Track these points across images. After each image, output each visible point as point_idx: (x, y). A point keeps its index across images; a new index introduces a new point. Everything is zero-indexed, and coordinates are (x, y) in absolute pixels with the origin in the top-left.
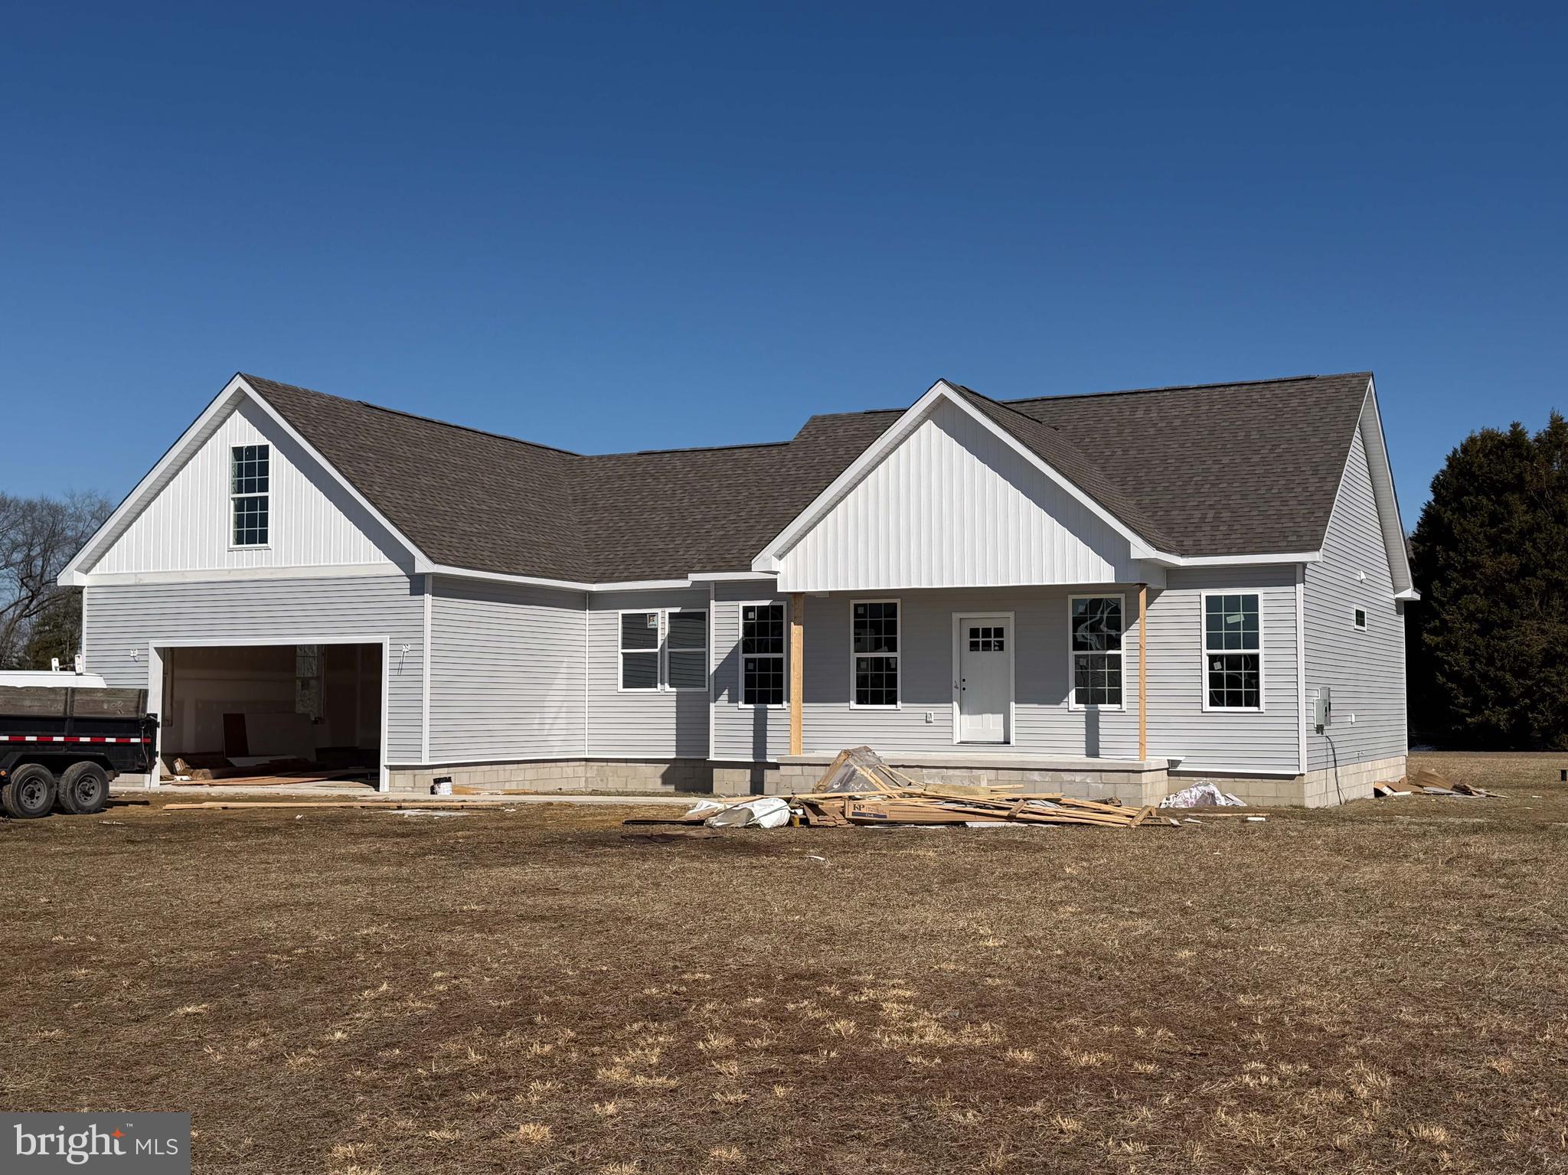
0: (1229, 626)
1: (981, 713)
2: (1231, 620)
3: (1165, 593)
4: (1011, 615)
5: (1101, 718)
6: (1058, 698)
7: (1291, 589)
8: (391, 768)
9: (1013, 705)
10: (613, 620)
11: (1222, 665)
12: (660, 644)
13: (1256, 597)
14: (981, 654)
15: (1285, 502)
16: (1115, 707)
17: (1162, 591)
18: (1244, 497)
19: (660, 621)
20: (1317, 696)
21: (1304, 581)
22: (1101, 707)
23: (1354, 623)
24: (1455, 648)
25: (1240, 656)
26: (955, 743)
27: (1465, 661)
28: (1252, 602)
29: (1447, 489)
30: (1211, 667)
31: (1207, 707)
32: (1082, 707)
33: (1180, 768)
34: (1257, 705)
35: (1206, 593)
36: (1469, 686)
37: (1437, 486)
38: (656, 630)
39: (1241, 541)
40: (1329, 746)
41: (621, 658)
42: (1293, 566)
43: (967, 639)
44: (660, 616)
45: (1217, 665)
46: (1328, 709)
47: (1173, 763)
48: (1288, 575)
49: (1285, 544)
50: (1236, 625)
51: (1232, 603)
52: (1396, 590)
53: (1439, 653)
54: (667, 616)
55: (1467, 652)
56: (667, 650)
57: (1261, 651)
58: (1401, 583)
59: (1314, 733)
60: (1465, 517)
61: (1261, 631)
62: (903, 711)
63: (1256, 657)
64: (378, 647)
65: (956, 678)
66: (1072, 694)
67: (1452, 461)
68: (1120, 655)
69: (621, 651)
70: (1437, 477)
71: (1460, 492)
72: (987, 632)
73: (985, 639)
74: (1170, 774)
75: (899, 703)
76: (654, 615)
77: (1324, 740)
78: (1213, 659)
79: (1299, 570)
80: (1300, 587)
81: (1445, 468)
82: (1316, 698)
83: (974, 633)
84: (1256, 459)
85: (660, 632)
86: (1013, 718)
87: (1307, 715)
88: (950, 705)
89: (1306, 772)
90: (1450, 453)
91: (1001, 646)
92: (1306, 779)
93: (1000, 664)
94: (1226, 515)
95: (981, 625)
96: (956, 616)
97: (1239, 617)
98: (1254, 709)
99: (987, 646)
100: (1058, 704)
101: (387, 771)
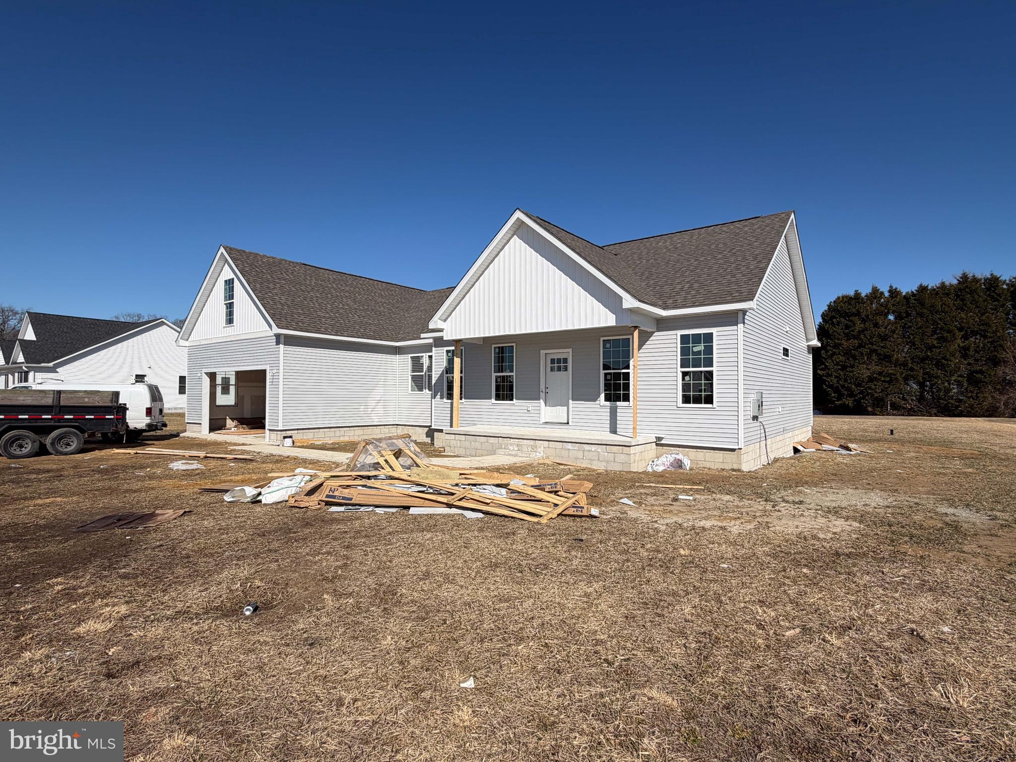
0: (694, 353)
1: (555, 406)
2: (696, 349)
3: (656, 334)
4: (570, 350)
5: (618, 410)
6: (594, 398)
7: (735, 328)
8: (270, 430)
9: (570, 401)
10: (407, 359)
11: (690, 378)
12: (424, 370)
13: (712, 334)
14: (557, 373)
15: (734, 276)
16: (626, 404)
17: (653, 332)
18: (709, 275)
19: (425, 359)
20: (753, 397)
21: (744, 323)
22: (618, 403)
23: (782, 355)
24: (831, 375)
25: (701, 372)
26: (541, 423)
27: (835, 381)
28: (709, 338)
29: (827, 316)
30: (683, 379)
31: (680, 404)
32: (608, 403)
33: (663, 442)
34: (712, 403)
35: (681, 332)
36: (836, 390)
37: (824, 316)
38: (423, 364)
39: (702, 298)
40: (762, 427)
41: (410, 377)
42: (736, 312)
43: (549, 365)
44: (424, 357)
45: (687, 378)
46: (760, 405)
47: (659, 439)
48: (732, 319)
49: (731, 298)
50: (699, 353)
51: (697, 338)
52: (808, 340)
53: (824, 378)
54: (427, 357)
55: (836, 377)
56: (427, 373)
57: (714, 369)
58: (810, 337)
59: (751, 421)
60: (835, 327)
61: (715, 356)
62: (517, 405)
63: (711, 374)
64: (264, 372)
65: (542, 387)
66: (603, 396)
67: (829, 306)
68: (629, 373)
69: (410, 374)
70: (823, 313)
71: (833, 317)
72: (559, 361)
73: (559, 365)
74: (657, 445)
75: (514, 400)
76: (422, 357)
77: (758, 424)
78: (685, 374)
79: (740, 315)
80: (741, 326)
81: (826, 309)
82: (752, 399)
83: (553, 361)
84: (720, 256)
85: (424, 365)
86: (571, 409)
87: (746, 410)
88: (539, 401)
89: (742, 447)
90: (828, 304)
91: (566, 369)
92: (743, 451)
93: (565, 378)
94: (696, 285)
95: (556, 357)
96: (543, 352)
97: (700, 347)
98: (710, 406)
99: (559, 369)
100: (595, 401)
101: (268, 431)
